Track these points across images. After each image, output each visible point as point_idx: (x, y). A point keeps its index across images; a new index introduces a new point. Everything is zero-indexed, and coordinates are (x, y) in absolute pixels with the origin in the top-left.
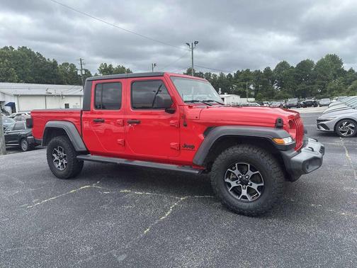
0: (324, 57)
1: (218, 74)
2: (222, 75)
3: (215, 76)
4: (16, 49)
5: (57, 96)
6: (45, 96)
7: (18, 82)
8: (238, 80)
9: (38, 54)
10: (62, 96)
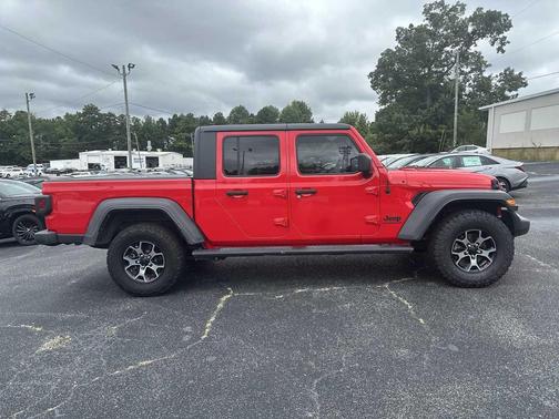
0: (291, 104)
1: (142, 119)
2: (149, 120)
3: (137, 120)
8: (177, 130)
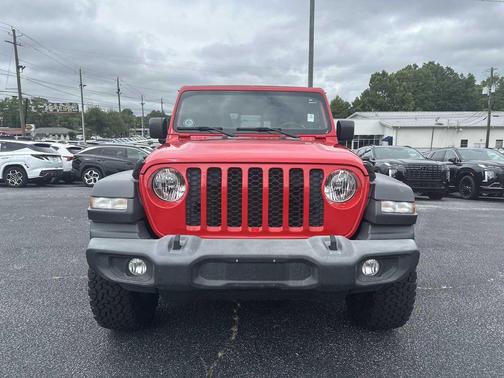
4: (420, 66)
5: (451, 128)
6: (433, 128)
7: (413, 110)
9: (449, 69)
10: (459, 128)
